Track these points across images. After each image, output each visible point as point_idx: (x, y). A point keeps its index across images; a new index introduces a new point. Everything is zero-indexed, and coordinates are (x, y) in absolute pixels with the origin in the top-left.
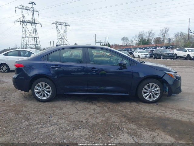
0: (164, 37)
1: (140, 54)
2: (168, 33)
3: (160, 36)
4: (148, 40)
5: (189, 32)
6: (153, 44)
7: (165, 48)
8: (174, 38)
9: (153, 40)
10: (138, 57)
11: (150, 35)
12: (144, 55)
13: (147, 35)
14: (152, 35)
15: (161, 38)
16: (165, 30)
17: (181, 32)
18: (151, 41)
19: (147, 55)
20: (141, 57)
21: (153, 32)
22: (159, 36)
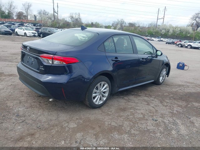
0: (27, 12)
1: (27, 32)
2: (31, 8)
3: (23, 11)
4: (9, 13)
5: (54, 12)
6: (15, 18)
7: (33, 25)
8: (38, 15)
9: (15, 14)
10: (24, 35)
11: (10, 7)
12: (32, 33)
13: (8, 7)
14: (13, 7)
15: (24, 13)
16: (27, 5)
17: (44, 11)
18: (13, 15)
19: (35, 33)
20: (28, 35)
21: (14, 4)
22: (21, 11)
